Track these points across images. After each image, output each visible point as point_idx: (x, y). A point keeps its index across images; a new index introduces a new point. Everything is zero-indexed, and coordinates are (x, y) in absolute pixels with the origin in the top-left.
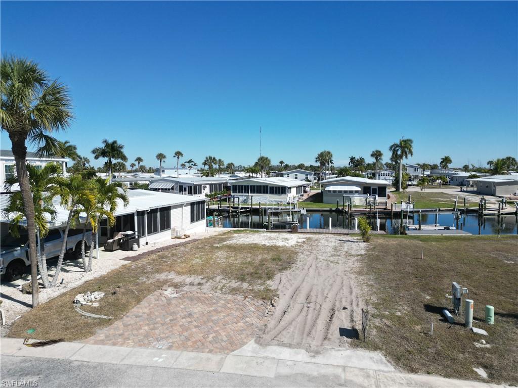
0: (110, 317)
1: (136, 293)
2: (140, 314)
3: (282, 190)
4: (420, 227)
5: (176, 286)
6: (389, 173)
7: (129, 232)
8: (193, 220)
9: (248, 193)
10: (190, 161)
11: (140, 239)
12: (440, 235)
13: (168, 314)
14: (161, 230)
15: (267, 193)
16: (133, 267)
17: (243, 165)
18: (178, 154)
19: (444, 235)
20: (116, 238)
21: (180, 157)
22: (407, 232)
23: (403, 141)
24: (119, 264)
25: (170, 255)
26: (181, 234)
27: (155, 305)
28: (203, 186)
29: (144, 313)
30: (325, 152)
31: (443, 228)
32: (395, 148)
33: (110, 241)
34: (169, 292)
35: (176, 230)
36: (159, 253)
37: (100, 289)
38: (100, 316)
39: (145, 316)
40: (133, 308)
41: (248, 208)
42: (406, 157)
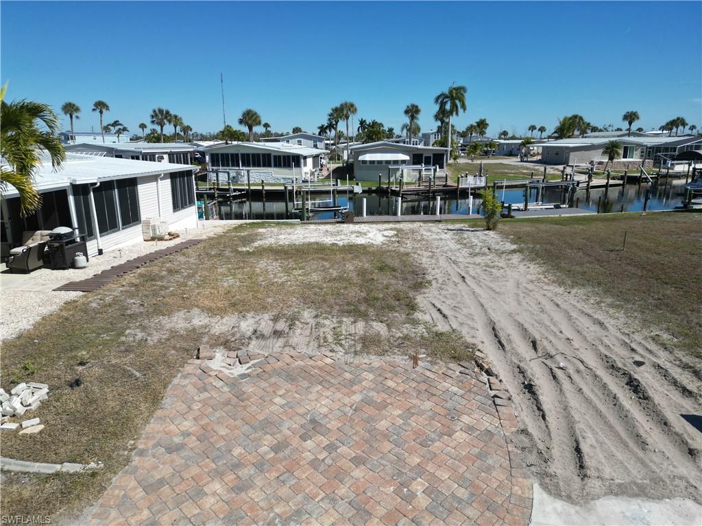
0: (93, 465)
1: (138, 374)
2: (177, 440)
3: (293, 161)
4: (526, 205)
5: (227, 343)
6: (416, 142)
7: (63, 230)
8: (176, 207)
9: (239, 166)
10: (116, 124)
11: (88, 244)
12: (558, 216)
13: (255, 429)
14: (123, 225)
15: (269, 166)
16: (94, 305)
17: (199, 132)
18: (101, 106)
19: (562, 215)
20: (32, 243)
21: (104, 110)
22: (513, 214)
23: (454, 89)
24: (58, 301)
25: (164, 273)
26: (161, 231)
27: (205, 403)
28: (157, 156)
29: (186, 434)
30: (346, 104)
31: (553, 207)
32: (443, 99)
33: (19, 250)
34: (219, 361)
35: (152, 224)
36: (139, 271)
37: (28, 375)
38: (58, 467)
39: (192, 442)
40: (147, 421)
41: (243, 190)
42: (457, 114)
